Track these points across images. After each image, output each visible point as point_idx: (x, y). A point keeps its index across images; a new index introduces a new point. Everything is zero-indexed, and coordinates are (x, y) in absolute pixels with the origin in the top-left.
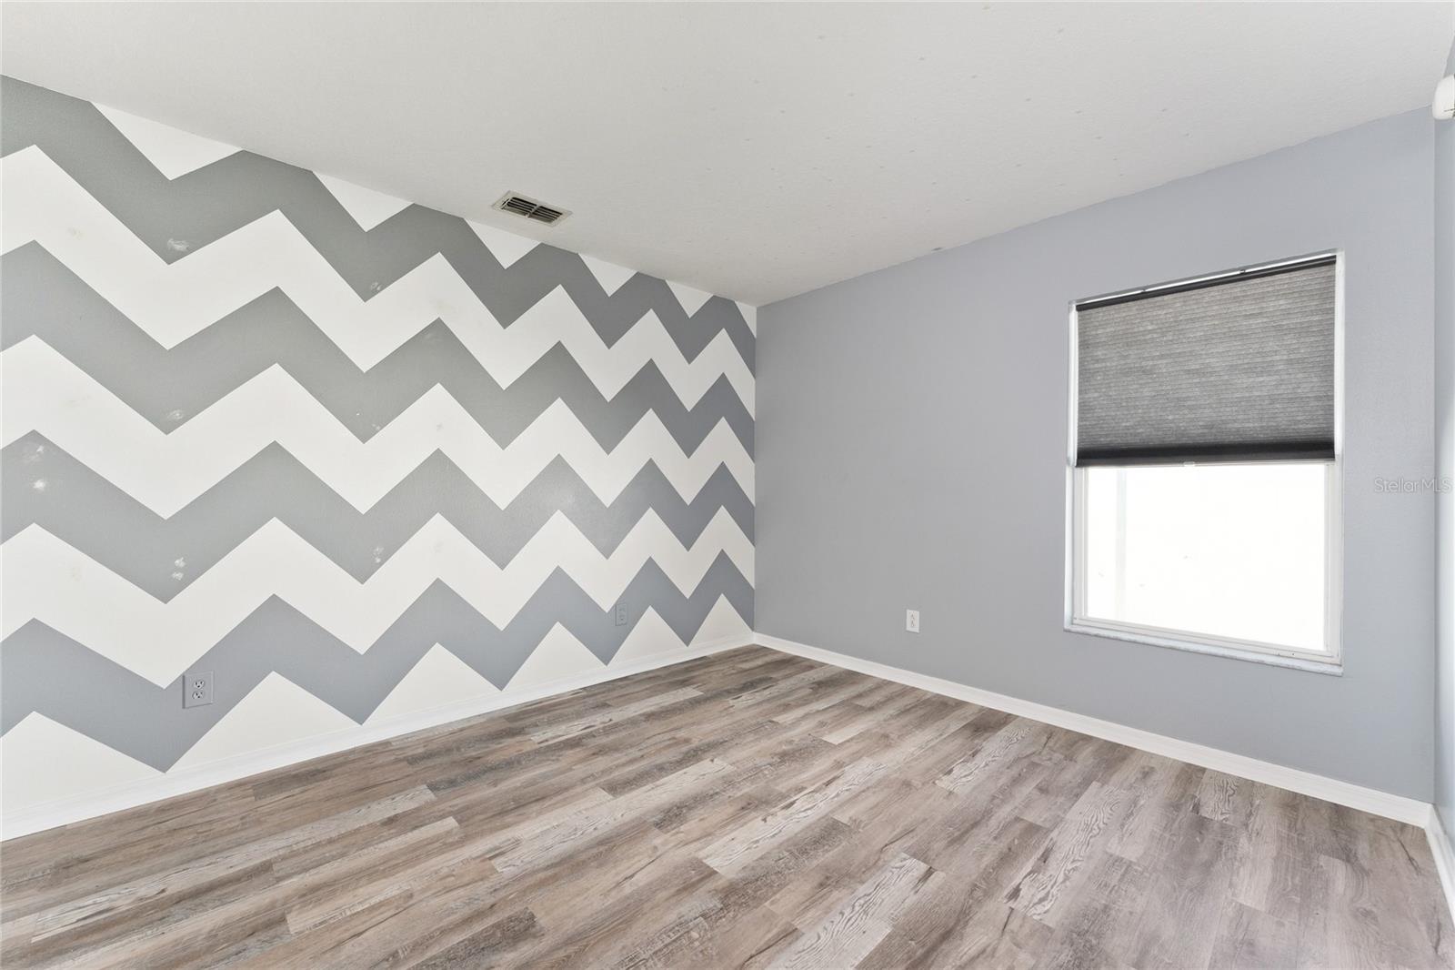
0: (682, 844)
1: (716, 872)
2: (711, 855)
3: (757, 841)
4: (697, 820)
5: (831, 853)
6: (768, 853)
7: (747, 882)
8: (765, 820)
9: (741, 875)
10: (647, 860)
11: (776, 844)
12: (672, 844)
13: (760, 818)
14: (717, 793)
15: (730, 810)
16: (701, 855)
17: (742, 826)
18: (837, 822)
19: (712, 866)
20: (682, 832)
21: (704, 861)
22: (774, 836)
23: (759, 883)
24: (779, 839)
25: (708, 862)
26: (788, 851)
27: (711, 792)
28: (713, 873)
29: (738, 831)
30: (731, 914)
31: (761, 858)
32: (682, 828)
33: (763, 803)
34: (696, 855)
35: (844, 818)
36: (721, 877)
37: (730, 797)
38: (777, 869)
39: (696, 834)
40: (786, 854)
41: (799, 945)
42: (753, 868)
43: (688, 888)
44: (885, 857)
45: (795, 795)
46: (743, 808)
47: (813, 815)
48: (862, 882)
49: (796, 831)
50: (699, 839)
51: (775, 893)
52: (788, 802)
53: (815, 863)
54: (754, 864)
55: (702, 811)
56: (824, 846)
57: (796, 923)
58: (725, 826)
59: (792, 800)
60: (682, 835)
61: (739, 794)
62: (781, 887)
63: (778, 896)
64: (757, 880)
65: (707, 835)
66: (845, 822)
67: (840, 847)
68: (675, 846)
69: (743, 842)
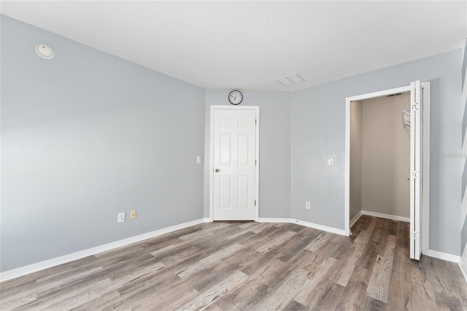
0: (255, 280)
1: (242, 272)
2: (244, 276)
3: (230, 281)
4: (253, 289)
5: (206, 278)
6: (226, 278)
7: (233, 269)
8: (227, 290)
9: (235, 271)
10: (263, 274)
11: (223, 281)
12: (258, 280)
13: (228, 291)
14: (248, 304)
15: (241, 295)
16: (247, 277)
17: (236, 287)
18: (199, 290)
19: (244, 273)
20: (257, 284)
21: (246, 275)
22: (224, 283)
23: (230, 269)
24: (222, 282)
25: (245, 275)
26: (220, 278)
27: (251, 305)
28: (243, 271)
29: (237, 285)
30: (236, 263)
31: (229, 276)
32: (257, 286)
33: (227, 299)
34: (249, 276)
35: (196, 292)
36: (240, 270)
37: (242, 302)
38: (224, 273)
39: (251, 283)
40: (221, 277)
41: (221, 258)
42: (231, 273)
43: (249, 268)
44: (189, 277)
45: (211, 305)
46: (235, 296)
47: (207, 293)
48: (201, 270)
49: (215, 286)
50: (250, 281)
51: (225, 267)
52: (216, 300)
53: (212, 275)
54: (231, 274)
55: (252, 293)
56: (207, 280)
57: (221, 261)
58: (242, 287)
59: (214, 301)
60: (256, 283)
61: (238, 304)
62: (224, 268)
63: (225, 266)
64: (230, 270)
65: (247, 283)
66: (196, 290)
67: (202, 280)
68: (257, 279)
69: (234, 281)
